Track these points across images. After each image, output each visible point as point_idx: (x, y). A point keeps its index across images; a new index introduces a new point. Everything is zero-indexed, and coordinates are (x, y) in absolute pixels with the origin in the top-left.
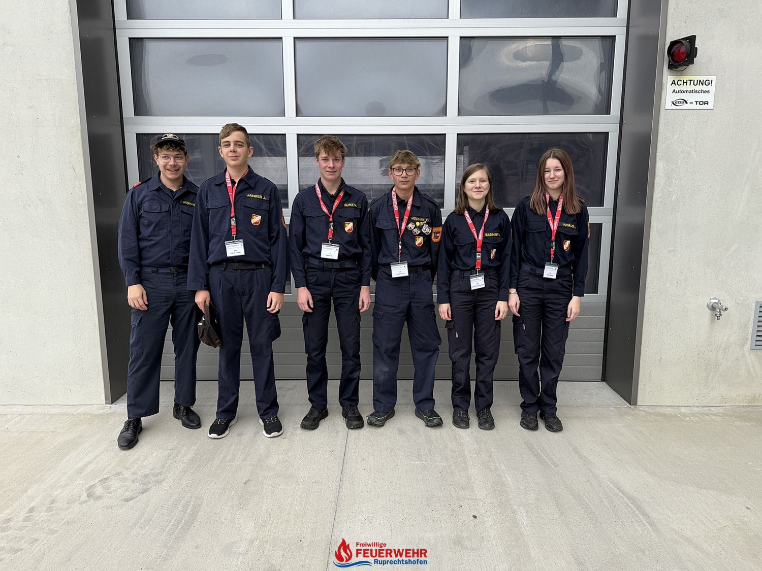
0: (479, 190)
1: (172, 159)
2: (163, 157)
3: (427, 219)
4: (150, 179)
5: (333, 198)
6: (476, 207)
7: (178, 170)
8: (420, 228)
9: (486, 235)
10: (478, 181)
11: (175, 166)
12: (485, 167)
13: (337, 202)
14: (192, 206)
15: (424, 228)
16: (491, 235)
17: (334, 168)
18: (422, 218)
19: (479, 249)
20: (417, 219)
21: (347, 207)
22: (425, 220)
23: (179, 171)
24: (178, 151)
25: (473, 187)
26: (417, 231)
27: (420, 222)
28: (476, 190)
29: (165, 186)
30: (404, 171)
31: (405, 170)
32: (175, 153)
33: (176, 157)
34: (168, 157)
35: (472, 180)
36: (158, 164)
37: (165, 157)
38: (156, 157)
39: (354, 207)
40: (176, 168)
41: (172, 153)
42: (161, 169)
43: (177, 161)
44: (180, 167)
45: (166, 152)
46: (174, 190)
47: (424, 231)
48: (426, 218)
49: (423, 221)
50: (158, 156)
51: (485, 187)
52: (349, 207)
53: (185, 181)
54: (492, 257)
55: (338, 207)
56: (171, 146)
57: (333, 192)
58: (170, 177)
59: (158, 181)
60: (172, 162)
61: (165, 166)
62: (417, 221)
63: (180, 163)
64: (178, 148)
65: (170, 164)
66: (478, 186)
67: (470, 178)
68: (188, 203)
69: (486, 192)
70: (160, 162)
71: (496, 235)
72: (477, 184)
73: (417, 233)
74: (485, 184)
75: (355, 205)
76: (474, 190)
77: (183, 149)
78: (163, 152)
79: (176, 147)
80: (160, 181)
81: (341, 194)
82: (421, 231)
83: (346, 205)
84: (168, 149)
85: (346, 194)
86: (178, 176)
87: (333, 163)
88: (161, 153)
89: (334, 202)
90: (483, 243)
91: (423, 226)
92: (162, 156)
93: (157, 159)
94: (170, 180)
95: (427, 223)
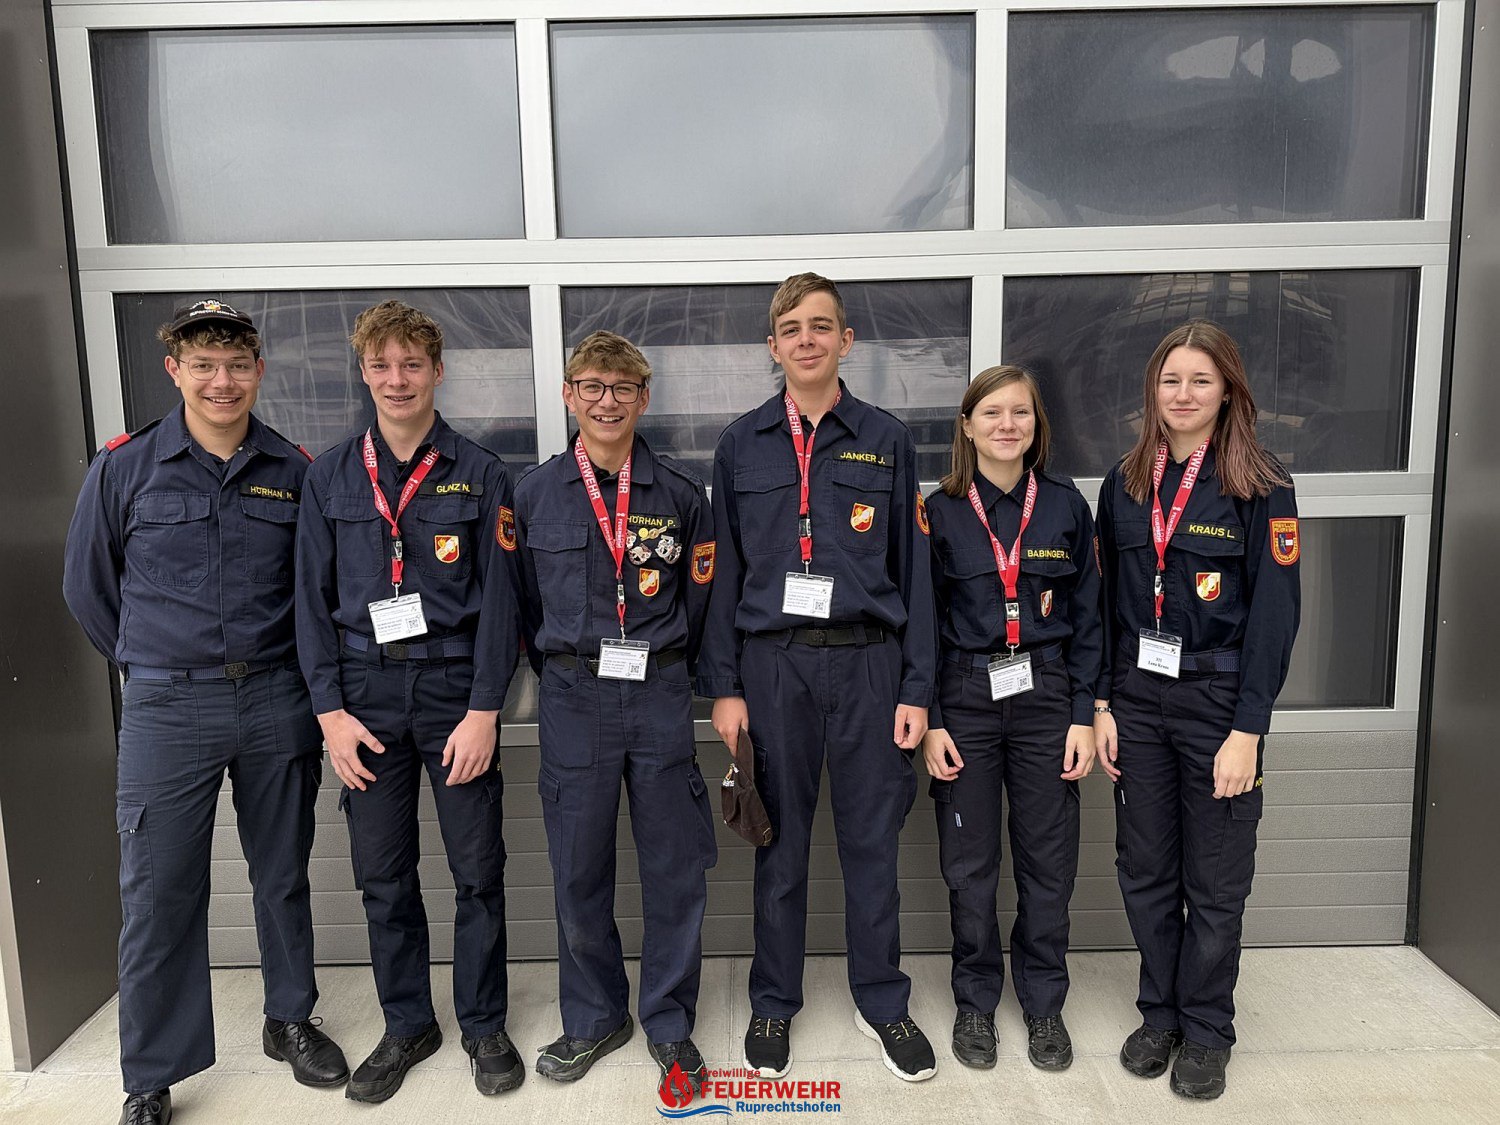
0: (1010, 436)
1: (222, 370)
2: (195, 366)
3: (670, 522)
4: (156, 424)
5: (405, 471)
6: (1003, 480)
7: (238, 399)
8: (651, 544)
9: (1031, 554)
10: (1007, 413)
11: (229, 390)
12: (1025, 375)
13: (414, 482)
14: (275, 498)
15: (662, 545)
16: (1042, 554)
17: (403, 387)
18: (655, 517)
19: (1011, 592)
20: (641, 520)
21: (442, 495)
22: (665, 524)
23: (240, 402)
24: (238, 347)
25: (994, 429)
26: (641, 554)
27: (649, 527)
28: (1004, 436)
29: (199, 446)
30: (609, 393)
31: (612, 387)
32: (229, 355)
33: (230, 367)
34: (211, 366)
35: (992, 409)
36: (177, 384)
37: (203, 366)
38: (172, 363)
39: (462, 493)
40: (233, 395)
41: (221, 354)
42: (188, 396)
43: (233, 375)
44: (244, 393)
45: (204, 353)
46: (225, 457)
47: (661, 555)
48: (669, 517)
49: (658, 527)
50: (178, 361)
51: (1025, 430)
52: (449, 493)
53: (254, 428)
54: (1044, 612)
55: (416, 495)
56: (220, 333)
57: (405, 455)
58: (217, 417)
59: (180, 433)
60: (220, 379)
61: (200, 393)
62: (643, 526)
63: (244, 380)
64: (237, 340)
65: (214, 385)
66: (1008, 425)
67: (986, 402)
68: (265, 491)
69: (1028, 442)
70: (186, 376)
71: (1058, 554)
72: (1006, 419)
73: (643, 560)
74: (1027, 422)
75: (465, 488)
76: (997, 435)
77: (251, 343)
78: (193, 353)
79: (232, 337)
80: (186, 432)
81: (429, 461)
82: (654, 552)
83: (440, 489)
84: (211, 341)
85: (441, 461)
86: (236, 416)
87: (401, 374)
88: (189, 353)
89: (404, 480)
90: (1022, 575)
91: (659, 538)
92: (193, 362)
93: (174, 370)
94: (216, 425)
95: (669, 532)
